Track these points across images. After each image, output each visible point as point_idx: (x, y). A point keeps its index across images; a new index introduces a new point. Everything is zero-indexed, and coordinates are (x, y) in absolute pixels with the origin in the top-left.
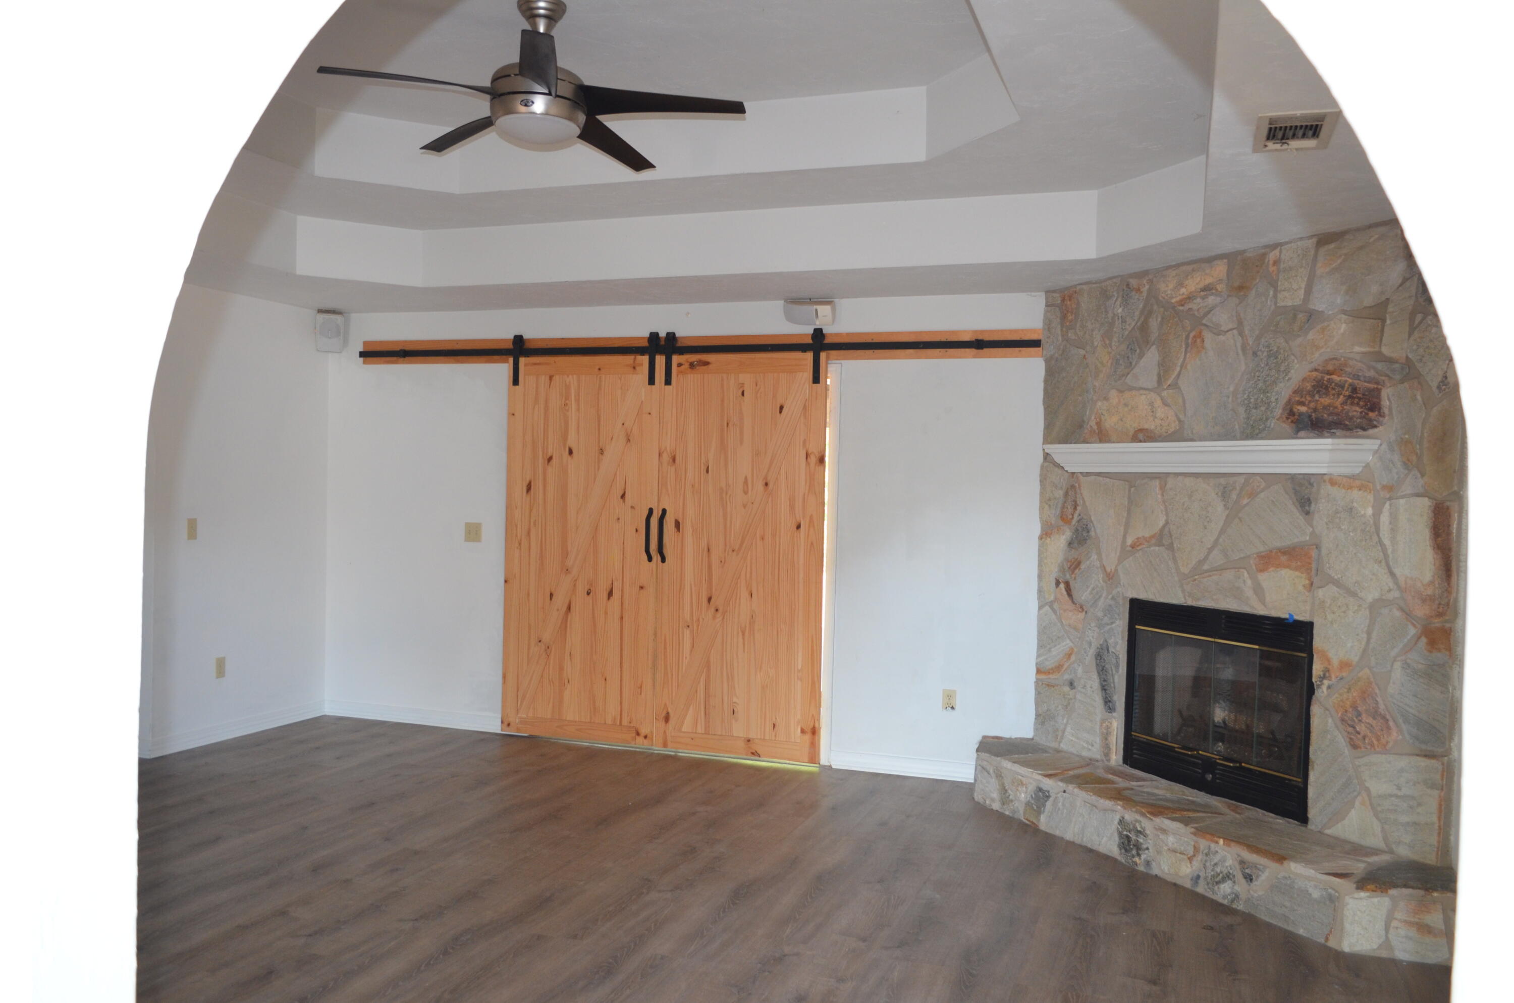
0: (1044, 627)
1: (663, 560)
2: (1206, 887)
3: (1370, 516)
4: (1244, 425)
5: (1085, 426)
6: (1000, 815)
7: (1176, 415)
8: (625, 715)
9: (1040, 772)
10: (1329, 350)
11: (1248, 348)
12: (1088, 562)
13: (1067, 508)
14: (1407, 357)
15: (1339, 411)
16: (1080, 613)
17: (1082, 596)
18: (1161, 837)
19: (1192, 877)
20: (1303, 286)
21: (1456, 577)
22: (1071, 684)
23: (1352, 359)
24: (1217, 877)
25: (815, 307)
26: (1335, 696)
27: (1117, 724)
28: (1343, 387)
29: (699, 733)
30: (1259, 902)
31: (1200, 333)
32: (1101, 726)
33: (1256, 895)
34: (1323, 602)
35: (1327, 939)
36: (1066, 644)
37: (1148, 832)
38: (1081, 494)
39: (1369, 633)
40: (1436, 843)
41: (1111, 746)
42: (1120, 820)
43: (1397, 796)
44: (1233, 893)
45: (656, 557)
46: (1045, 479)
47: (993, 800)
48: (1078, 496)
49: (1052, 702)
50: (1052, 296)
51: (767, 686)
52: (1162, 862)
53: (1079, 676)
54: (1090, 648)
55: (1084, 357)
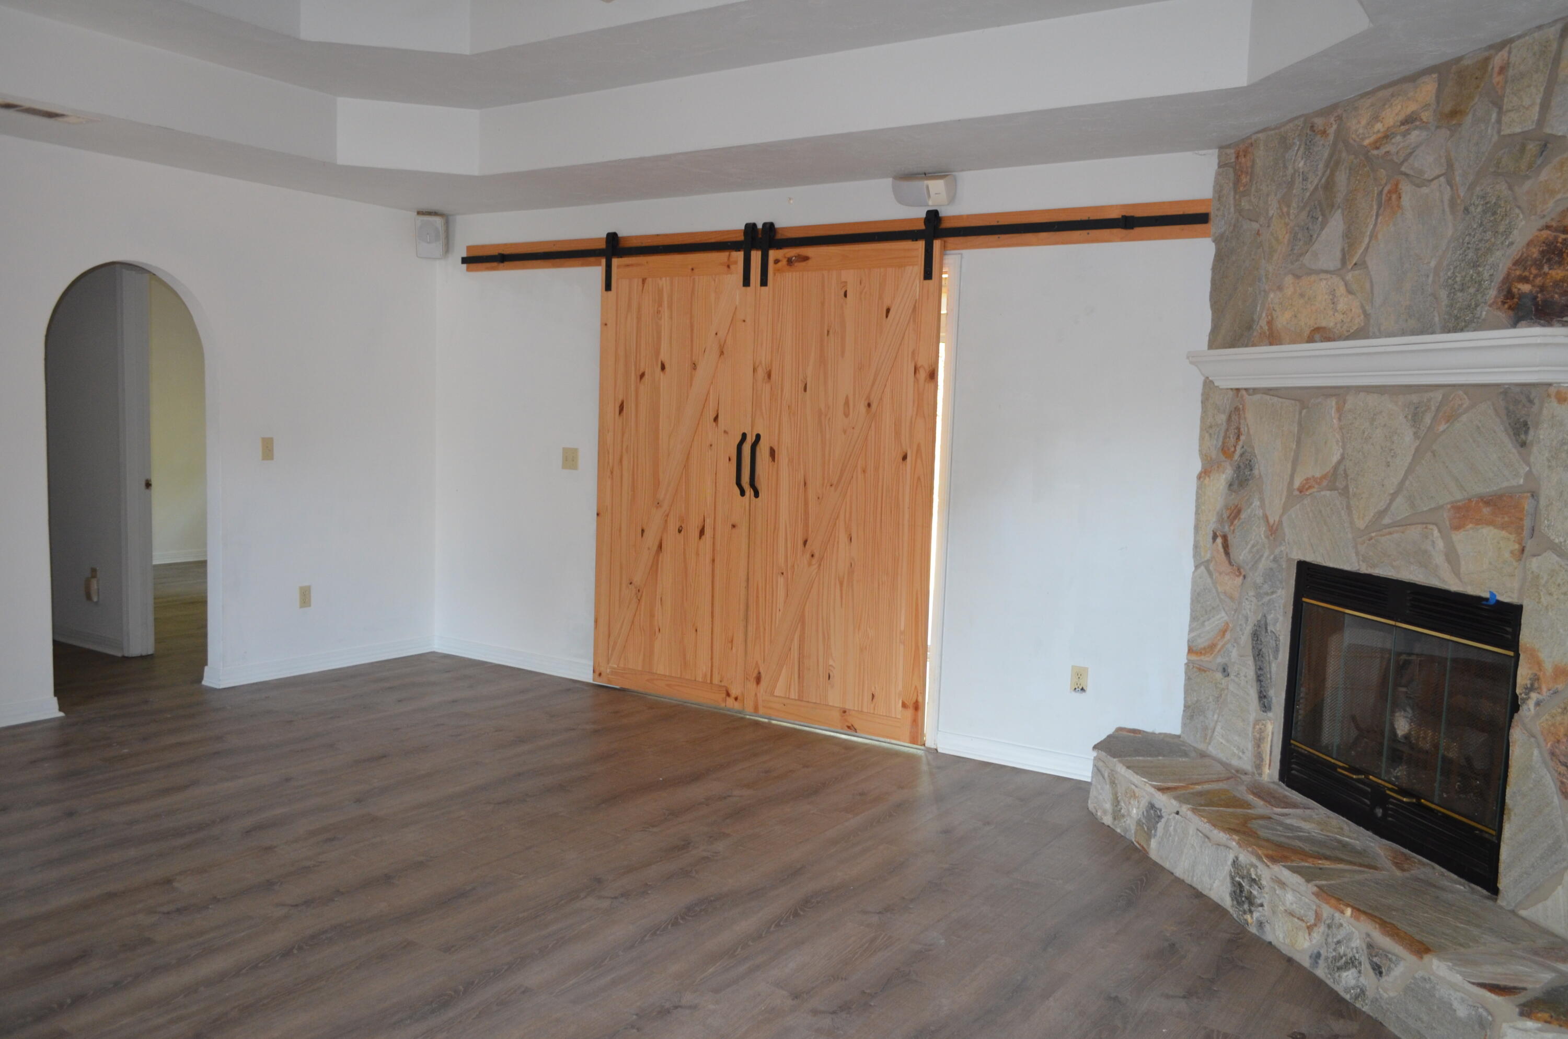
0: (1199, 594)
1: (757, 495)
2: (1327, 970)
4: (1446, 316)
5: (1254, 324)
6: (1110, 830)
7: (1362, 307)
8: (715, 671)
9: (1152, 783)
11: (1459, 201)
12: (1249, 510)
13: (1229, 438)
16: (1236, 577)
17: (1240, 555)
18: (1277, 892)
19: (1312, 954)
20: (1538, 101)
22: (1225, 671)
24: (1338, 961)
25: (926, 182)
26: (1544, 718)
27: (1274, 727)
29: (792, 699)
30: (1388, 1006)
31: (1397, 185)
32: (1254, 728)
33: (1385, 996)
34: (1537, 576)
36: (1221, 618)
37: (1264, 882)
38: (1246, 419)
41: (1264, 755)
42: (1234, 861)
44: (1358, 987)
45: (749, 492)
46: (1207, 399)
47: (1105, 812)
48: (1242, 421)
49: (1202, 691)
50: (1226, 154)
51: (866, 648)
52: (1277, 926)
53: (1233, 660)
54: (1246, 623)
55: (1258, 234)
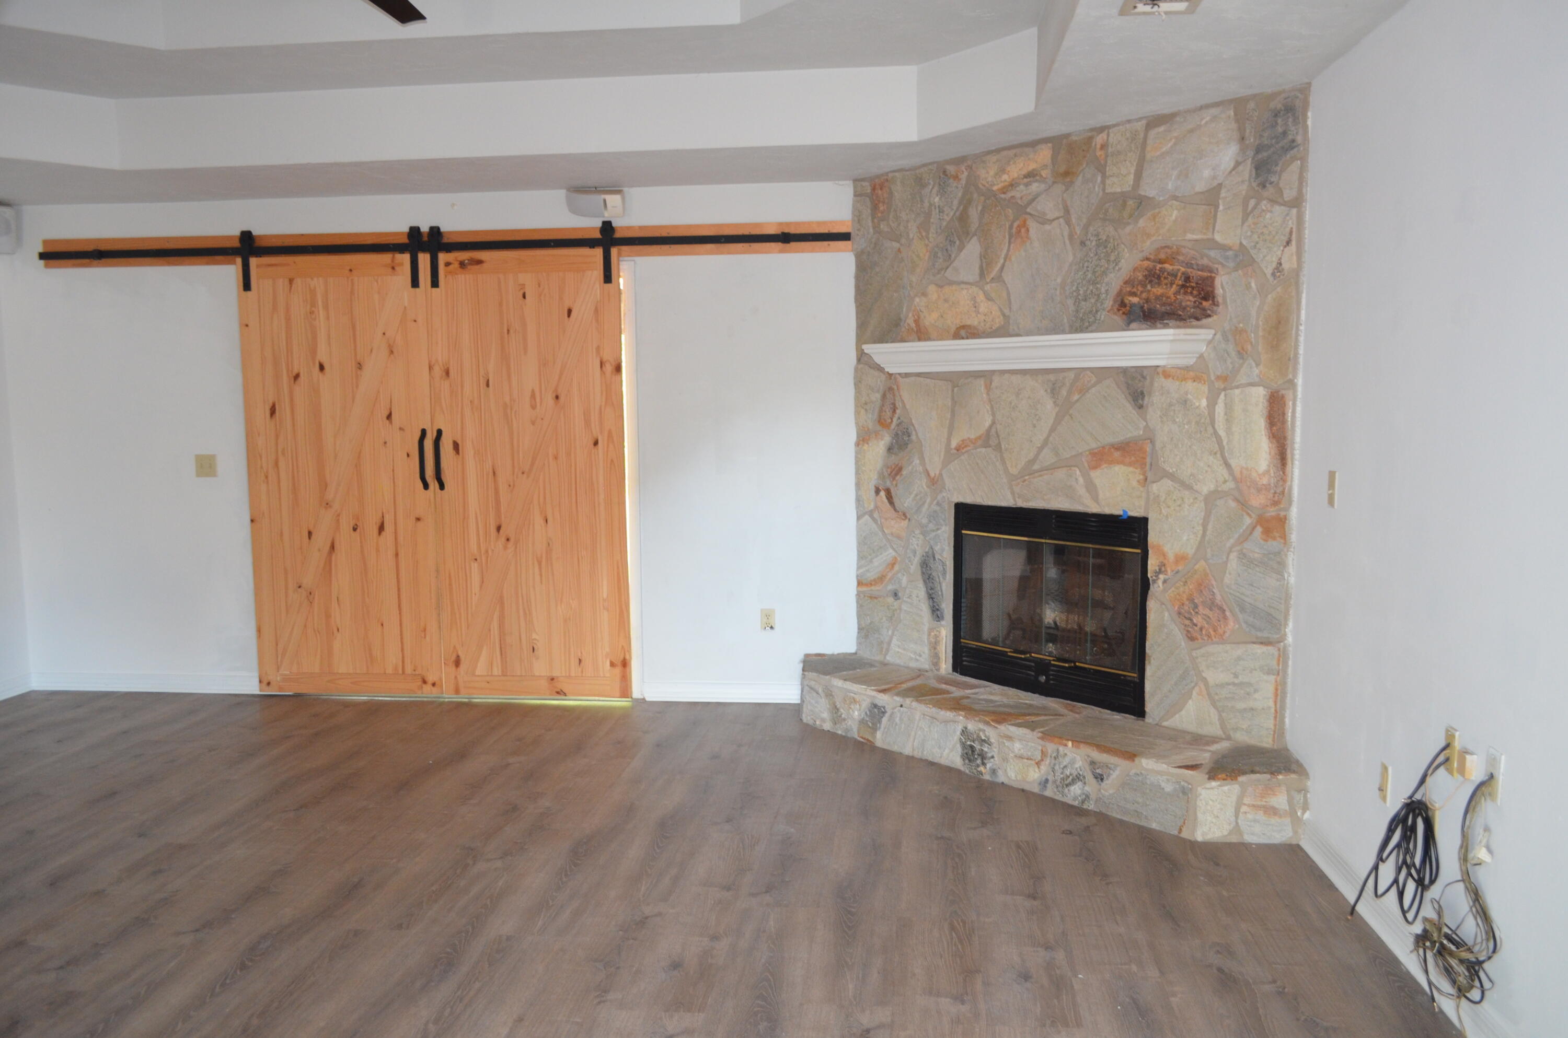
0: (864, 538)
1: (442, 486)
2: (1055, 790)
3: (1204, 408)
4: (1073, 318)
5: (902, 324)
6: (833, 735)
7: (1001, 310)
8: (408, 661)
9: (873, 688)
10: (1160, 238)
11: (1076, 237)
12: (910, 468)
13: (885, 412)
14: (1241, 244)
15: (1173, 301)
16: (902, 521)
17: (905, 502)
18: (1006, 744)
19: (1040, 782)
20: (1132, 171)
21: (1290, 465)
22: (896, 595)
23: (1184, 247)
24: (1066, 780)
25: (603, 196)
26: (1171, 590)
27: (946, 632)
28: (1176, 276)
29: (496, 676)
30: (1110, 800)
31: (1025, 222)
32: (929, 635)
33: (1107, 794)
34: (1158, 496)
35: (1180, 831)
36: (889, 554)
37: (992, 740)
38: (900, 396)
39: (1205, 526)
40: (1272, 727)
41: (940, 655)
42: (963, 731)
43: (1234, 684)
44: (1084, 794)
45: (434, 485)
46: (861, 382)
47: (823, 720)
48: (897, 398)
49: (875, 614)
50: (861, 185)
51: (570, 619)
52: (1009, 769)
53: (903, 586)
54: (914, 556)
55: (899, 250)
